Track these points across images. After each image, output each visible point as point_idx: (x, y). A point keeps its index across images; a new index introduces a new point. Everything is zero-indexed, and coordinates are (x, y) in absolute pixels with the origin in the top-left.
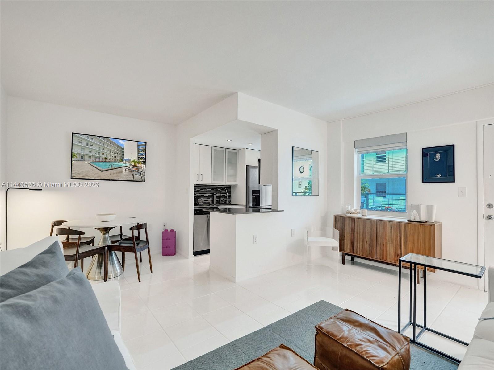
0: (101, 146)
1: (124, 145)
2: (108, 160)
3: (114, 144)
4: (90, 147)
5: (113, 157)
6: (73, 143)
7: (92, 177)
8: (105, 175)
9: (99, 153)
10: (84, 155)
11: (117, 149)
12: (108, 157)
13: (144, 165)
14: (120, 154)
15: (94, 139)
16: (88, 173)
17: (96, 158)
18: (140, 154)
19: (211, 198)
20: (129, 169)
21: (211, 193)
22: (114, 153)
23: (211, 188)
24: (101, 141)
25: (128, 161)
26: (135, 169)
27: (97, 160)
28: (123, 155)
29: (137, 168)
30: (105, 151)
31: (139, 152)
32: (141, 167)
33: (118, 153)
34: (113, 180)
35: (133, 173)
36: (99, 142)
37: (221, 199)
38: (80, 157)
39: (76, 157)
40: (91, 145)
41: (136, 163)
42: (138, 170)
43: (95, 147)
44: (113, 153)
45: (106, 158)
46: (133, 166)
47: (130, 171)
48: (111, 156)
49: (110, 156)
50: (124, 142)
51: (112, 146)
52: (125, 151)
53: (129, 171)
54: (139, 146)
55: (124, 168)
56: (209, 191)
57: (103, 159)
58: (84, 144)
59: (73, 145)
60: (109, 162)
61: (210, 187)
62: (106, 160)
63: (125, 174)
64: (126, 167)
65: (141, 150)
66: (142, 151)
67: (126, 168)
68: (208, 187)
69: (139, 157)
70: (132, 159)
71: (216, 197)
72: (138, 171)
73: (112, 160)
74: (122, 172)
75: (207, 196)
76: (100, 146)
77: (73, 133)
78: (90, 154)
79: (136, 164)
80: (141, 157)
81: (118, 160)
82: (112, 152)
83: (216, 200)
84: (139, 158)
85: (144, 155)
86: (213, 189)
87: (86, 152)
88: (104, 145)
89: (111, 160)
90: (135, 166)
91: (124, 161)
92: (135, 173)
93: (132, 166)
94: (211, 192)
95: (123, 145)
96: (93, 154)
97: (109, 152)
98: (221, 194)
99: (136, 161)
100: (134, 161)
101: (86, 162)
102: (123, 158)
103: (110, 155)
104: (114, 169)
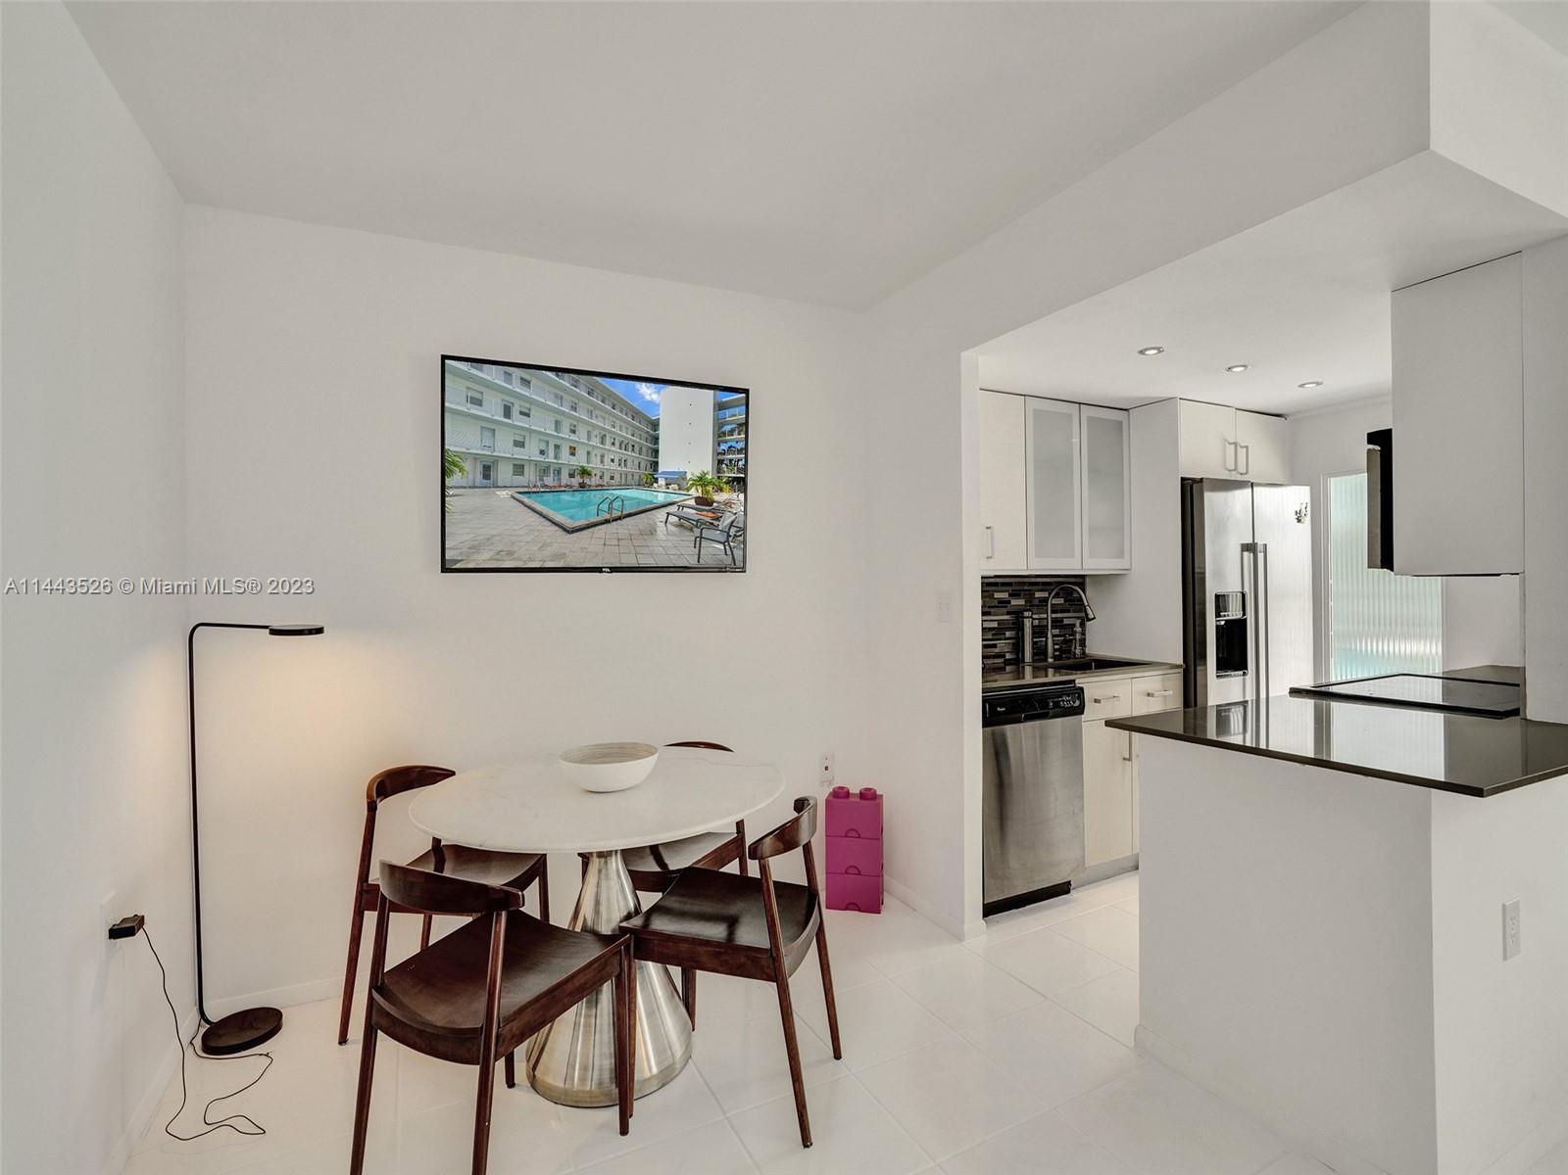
0: (563, 413)
1: (658, 405)
2: (594, 481)
3: (617, 402)
4: (518, 421)
5: (614, 466)
6: (447, 404)
7: (530, 559)
8: (583, 549)
9: (557, 447)
10: (496, 460)
11: (629, 423)
12: (594, 465)
13: (742, 496)
14: (644, 450)
15: (534, 381)
16: (513, 543)
17: (545, 470)
18: (724, 447)
19: (1008, 634)
20: (680, 518)
21: (1008, 613)
22: (617, 444)
23: (1010, 589)
24: (564, 389)
25: (678, 480)
26: (707, 517)
27: (549, 480)
28: (656, 452)
29: (713, 511)
30: (581, 436)
31: (720, 435)
32: (728, 504)
33: (637, 448)
34: (613, 570)
35: (697, 532)
36: (556, 396)
37: (1054, 636)
38: (479, 469)
39: (461, 470)
40: (522, 413)
41: (710, 488)
42: (718, 519)
43: (540, 422)
44: (613, 444)
45: (584, 472)
46: (700, 501)
47: (684, 524)
48: (607, 460)
49: (602, 462)
50: (658, 392)
51: (610, 414)
52: (662, 432)
53: (681, 526)
54: (720, 407)
55: (661, 514)
56: (1000, 602)
57: (572, 476)
58: (492, 410)
59: (446, 415)
60: (600, 487)
61: (1003, 584)
62: (587, 481)
63: (667, 541)
64: (673, 509)
65: (727, 428)
66: (731, 432)
67: (668, 514)
68: (996, 584)
69: (720, 457)
70: (693, 471)
71: (1033, 627)
72: (715, 523)
73: (612, 478)
74: (652, 532)
75: (995, 625)
76: (559, 418)
77: (444, 358)
78: (520, 454)
79: (708, 492)
80: (730, 456)
81: (636, 477)
82: (608, 441)
83: (1034, 643)
84: (720, 462)
85: (739, 451)
86: (1015, 595)
87: (504, 447)
88: (574, 409)
89: (606, 478)
90: (706, 499)
91: (661, 482)
92: (705, 533)
93: (692, 502)
94: (1009, 609)
95: (654, 405)
96: (531, 452)
97: (596, 442)
98: (1053, 612)
99: (709, 477)
100: (701, 479)
101: (504, 494)
102: (655, 465)
103: (602, 456)
104: (620, 518)
